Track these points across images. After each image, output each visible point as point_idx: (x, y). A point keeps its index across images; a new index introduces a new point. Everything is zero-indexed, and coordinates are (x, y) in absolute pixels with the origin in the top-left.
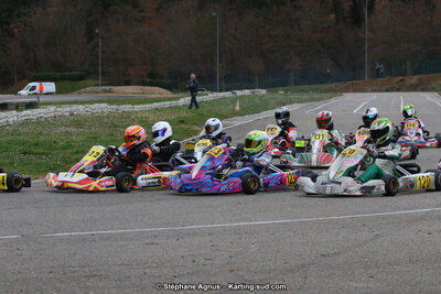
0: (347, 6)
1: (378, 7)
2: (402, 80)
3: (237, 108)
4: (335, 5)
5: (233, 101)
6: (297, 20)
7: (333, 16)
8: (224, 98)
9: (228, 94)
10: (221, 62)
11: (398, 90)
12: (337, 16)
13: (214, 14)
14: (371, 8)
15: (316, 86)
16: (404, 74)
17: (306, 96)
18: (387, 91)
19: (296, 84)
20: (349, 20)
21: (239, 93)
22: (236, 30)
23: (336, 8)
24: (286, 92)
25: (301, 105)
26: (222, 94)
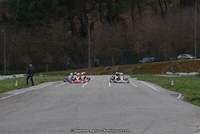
0: (78, 26)
1: (95, 27)
2: (109, 68)
3: (16, 84)
4: (71, 26)
5: (14, 81)
6: (50, 34)
7: (71, 32)
8: (9, 79)
9: (11, 77)
10: (7, 58)
11: (107, 74)
12: (73, 32)
13: (3, 31)
14: (92, 28)
15: (61, 72)
16: (110, 65)
17: (55, 78)
18: (101, 74)
19: (50, 70)
20: (79, 35)
21: (17, 76)
22: (15, 40)
23: (72, 28)
24: (44, 75)
25: (53, 83)
26: (7, 77)
